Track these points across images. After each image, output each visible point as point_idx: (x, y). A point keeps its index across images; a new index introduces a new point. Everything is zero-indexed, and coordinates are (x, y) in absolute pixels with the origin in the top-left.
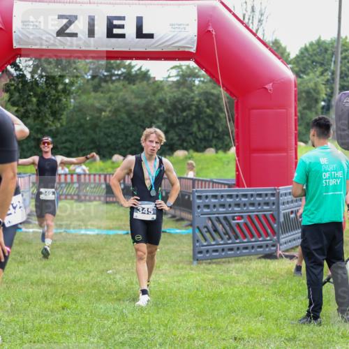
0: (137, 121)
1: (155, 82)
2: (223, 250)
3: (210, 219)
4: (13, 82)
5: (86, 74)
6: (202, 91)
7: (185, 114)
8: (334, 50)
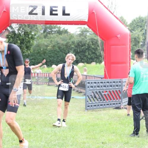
0: (62, 50)
1: (70, 34)
2: (98, 105)
3: (93, 92)
4: (10, 34)
5: (41, 31)
6: (90, 38)
7: (83, 48)
8: (146, 21)
